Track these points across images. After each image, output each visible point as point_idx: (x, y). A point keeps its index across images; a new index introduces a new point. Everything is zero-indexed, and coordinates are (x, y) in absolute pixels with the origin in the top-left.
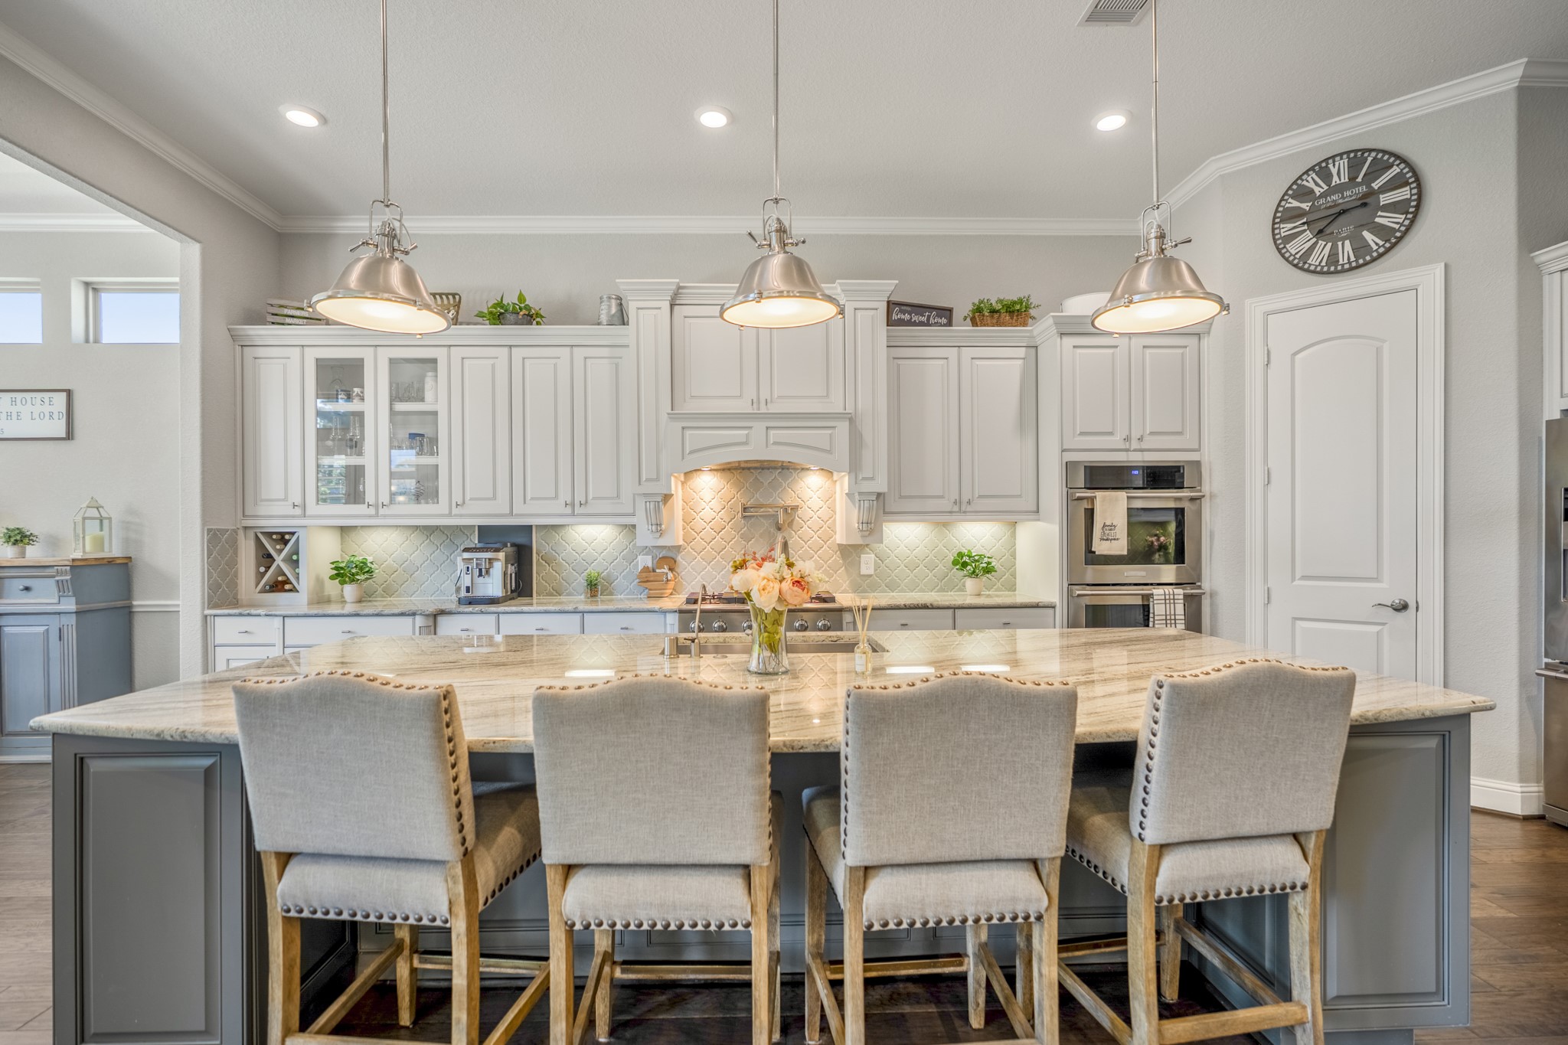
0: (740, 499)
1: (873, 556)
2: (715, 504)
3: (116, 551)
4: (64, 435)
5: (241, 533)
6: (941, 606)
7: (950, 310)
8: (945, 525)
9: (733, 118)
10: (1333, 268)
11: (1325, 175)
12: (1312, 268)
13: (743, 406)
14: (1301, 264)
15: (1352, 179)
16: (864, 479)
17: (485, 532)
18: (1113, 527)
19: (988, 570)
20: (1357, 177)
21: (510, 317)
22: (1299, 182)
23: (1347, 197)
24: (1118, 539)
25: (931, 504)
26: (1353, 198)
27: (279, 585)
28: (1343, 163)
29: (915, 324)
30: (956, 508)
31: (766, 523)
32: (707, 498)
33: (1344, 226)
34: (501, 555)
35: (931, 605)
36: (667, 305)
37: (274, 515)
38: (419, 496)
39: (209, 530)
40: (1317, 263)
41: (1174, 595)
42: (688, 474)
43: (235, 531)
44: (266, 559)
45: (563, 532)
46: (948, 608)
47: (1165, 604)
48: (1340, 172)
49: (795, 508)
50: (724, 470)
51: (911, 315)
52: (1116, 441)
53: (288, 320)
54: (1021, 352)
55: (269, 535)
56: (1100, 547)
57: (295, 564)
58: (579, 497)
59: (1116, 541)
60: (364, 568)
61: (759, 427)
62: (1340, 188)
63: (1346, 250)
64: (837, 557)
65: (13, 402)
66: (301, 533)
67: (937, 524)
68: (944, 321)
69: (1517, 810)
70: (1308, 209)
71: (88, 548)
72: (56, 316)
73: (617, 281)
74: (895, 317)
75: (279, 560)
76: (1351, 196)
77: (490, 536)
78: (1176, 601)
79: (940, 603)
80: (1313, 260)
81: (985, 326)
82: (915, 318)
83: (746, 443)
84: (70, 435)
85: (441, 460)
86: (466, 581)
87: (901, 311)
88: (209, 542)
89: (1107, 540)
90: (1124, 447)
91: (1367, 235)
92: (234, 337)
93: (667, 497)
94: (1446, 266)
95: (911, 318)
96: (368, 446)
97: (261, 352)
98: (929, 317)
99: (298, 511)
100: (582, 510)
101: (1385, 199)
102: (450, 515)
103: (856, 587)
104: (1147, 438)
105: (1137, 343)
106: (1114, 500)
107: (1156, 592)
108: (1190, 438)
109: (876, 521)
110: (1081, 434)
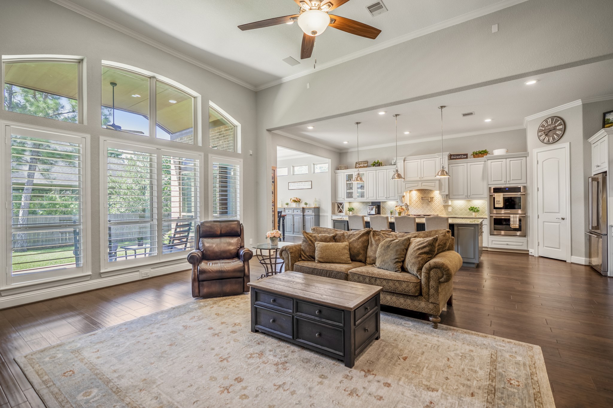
0: (421, 196)
1: (451, 207)
2: (416, 197)
3: (317, 206)
7: (467, 154)
8: (469, 201)
10: (549, 143)
11: (547, 122)
12: (545, 143)
13: (418, 179)
14: (543, 141)
15: (552, 123)
16: (443, 192)
17: (372, 203)
18: (499, 201)
19: (478, 211)
21: (376, 165)
22: (542, 123)
25: (460, 197)
26: (552, 127)
27: (341, 212)
28: (550, 119)
29: (457, 159)
30: (466, 197)
31: (427, 201)
32: (414, 196)
33: (551, 133)
34: (375, 207)
36: (403, 161)
37: (340, 200)
38: (362, 197)
39: (332, 203)
41: (516, 216)
42: (410, 191)
43: (335, 203)
44: (339, 207)
45: (386, 203)
47: (513, 218)
48: (550, 121)
49: (433, 198)
50: (417, 190)
51: (456, 157)
52: (503, 182)
54: (483, 163)
55: (339, 203)
56: (496, 206)
57: (343, 208)
58: (388, 196)
59: (500, 204)
60: (353, 209)
61: (420, 183)
62: (550, 125)
63: (551, 139)
64: (443, 208)
65: (305, 183)
66: (344, 203)
67: (467, 201)
68: (465, 157)
69: (584, 264)
70: (544, 129)
71: (314, 205)
72: (309, 169)
74: (452, 158)
75: (341, 207)
77: (373, 203)
78: (516, 218)
80: (545, 141)
81: (476, 157)
82: (458, 157)
83: (418, 186)
84: (312, 188)
85: (365, 190)
86: (369, 211)
89: (498, 204)
91: (555, 136)
92: (335, 172)
93: (404, 196)
94: (570, 143)
96: (354, 188)
97: (338, 174)
98: (461, 157)
99: (343, 199)
100: (389, 199)
101: (558, 128)
103: (447, 214)
104: (511, 181)
105: (508, 160)
106: (500, 195)
107: (511, 215)
108: (524, 181)
109: (447, 200)
110: (493, 181)
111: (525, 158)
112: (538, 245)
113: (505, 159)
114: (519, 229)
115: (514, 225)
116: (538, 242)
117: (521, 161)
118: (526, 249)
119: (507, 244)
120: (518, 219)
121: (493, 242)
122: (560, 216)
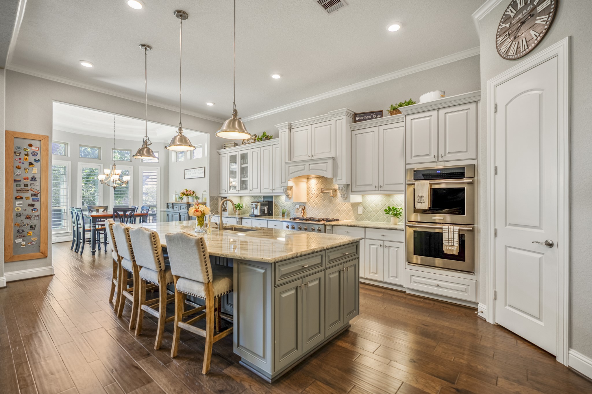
0: (321, 187)
1: (362, 207)
2: (315, 189)
4: (204, 177)
5: (219, 197)
6: (359, 226)
7: (382, 112)
9: (282, 75)
10: (518, 56)
11: (515, 6)
12: (511, 57)
13: (307, 158)
14: (506, 57)
15: (526, 3)
16: (338, 179)
17: (264, 197)
18: (423, 197)
19: (399, 215)
20: (528, 2)
22: (506, 13)
23: (524, 14)
24: (424, 202)
25: (368, 188)
26: (527, 13)
27: (225, 210)
29: (366, 120)
30: (377, 189)
32: (313, 187)
33: (523, 31)
34: (259, 204)
35: (356, 225)
36: (288, 130)
37: (224, 193)
39: (211, 197)
40: (512, 55)
41: (453, 229)
43: (218, 197)
46: (362, 227)
47: (449, 233)
50: (317, 178)
51: (364, 117)
52: (431, 158)
53: (227, 147)
55: (224, 198)
56: (419, 206)
58: (273, 188)
59: (424, 203)
60: (241, 206)
61: (307, 165)
62: (521, 10)
63: (524, 43)
64: (350, 208)
65: (199, 170)
68: (379, 116)
70: (508, 26)
71: (204, 200)
72: (203, 151)
73: (275, 125)
74: (357, 119)
75: (225, 204)
76: (526, 13)
78: (454, 232)
79: (359, 225)
80: (511, 53)
81: (393, 115)
82: (366, 118)
83: (304, 170)
84: (205, 177)
85: (248, 179)
86: (252, 210)
87: (360, 116)
88: (210, 199)
89: (420, 202)
90: (435, 161)
91: (532, 32)
92: (218, 153)
93: (292, 188)
94: (571, 39)
95: (364, 118)
96: (237, 176)
97: (222, 155)
98: (372, 116)
100: (274, 191)
101: (540, 9)
102: (261, 193)
103: (357, 219)
104: (447, 155)
105: (442, 112)
106: (424, 185)
107: (445, 227)
108: (471, 154)
109: (347, 194)
110: (415, 156)
111: (474, 105)
112: (495, 299)
113: (436, 112)
114: (460, 256)
115: (450, 248)
116: (495, 292)
117: (466, 111)
118: (474, 300)
119: (438, 286)
120: (456, 236)
121: (413, 278)
122: (543, 235)
